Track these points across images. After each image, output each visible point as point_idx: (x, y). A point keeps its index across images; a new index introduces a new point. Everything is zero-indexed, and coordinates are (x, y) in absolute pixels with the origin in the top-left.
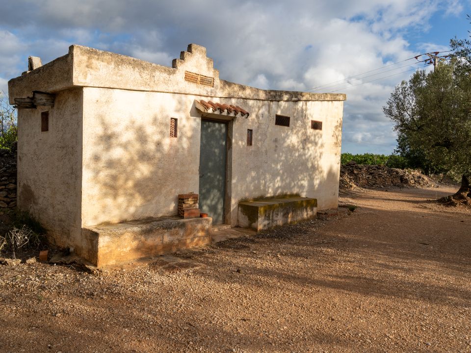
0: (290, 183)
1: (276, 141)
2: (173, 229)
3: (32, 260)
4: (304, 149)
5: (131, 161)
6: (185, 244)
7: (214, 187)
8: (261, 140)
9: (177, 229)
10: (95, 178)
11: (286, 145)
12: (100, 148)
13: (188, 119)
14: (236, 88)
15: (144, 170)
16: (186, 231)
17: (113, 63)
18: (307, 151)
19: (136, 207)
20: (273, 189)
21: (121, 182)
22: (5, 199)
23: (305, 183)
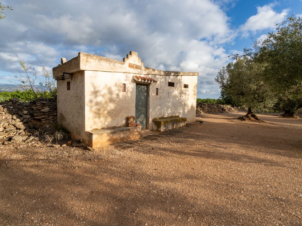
0: (175, 112)
1: (168, 93)
2: (124, 131)
3: (65, 145)
4: (180, 96)
5: (106, 103)
6: (130, 138)
7: (142, 113)
8: (162, 93)
9: (126, 131)
11: (173, 95)
12: (92, 97)
13: (130, 84)
14: (151, 70)
15: (112, 106)
16: (130, 132)
17: (97, 60)
18: (182, 97)
19: (108, 122)
20: (167, 114)
21: (101, 111)
22: (52, 119)
23: (181, 111)
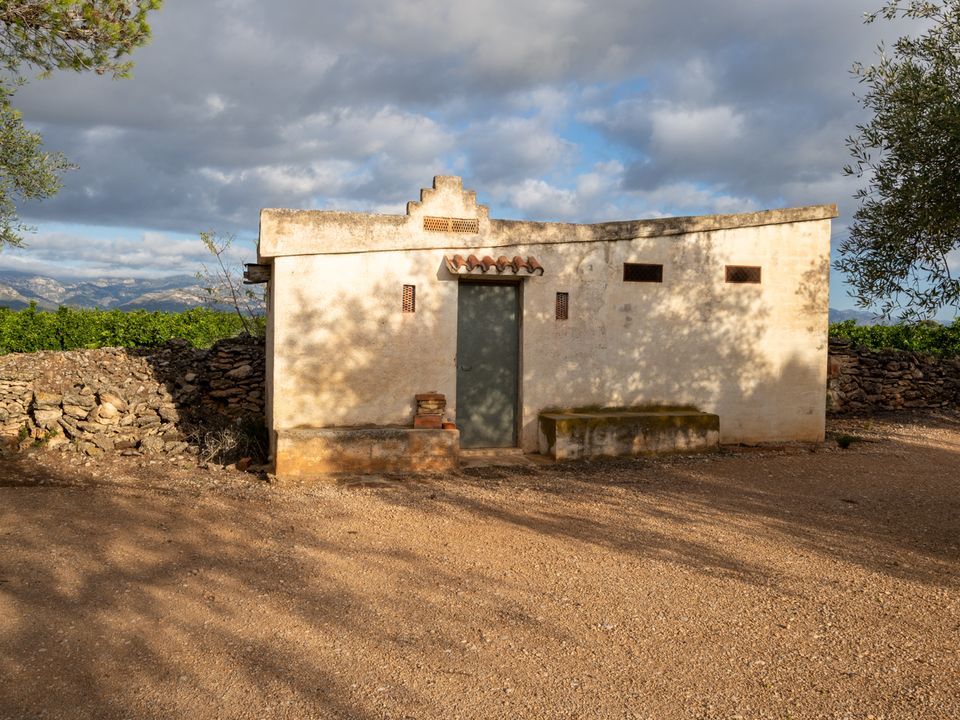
0: (668, 385)
1: (627, 308)
2: (387, 440)
3: (231, 467)
4: (705, 320)
5: (341, 346)
6: (408, 463)
7: (493, 387)
8: (588, 309)
9: (395, 441)
10: (290, 370)
11: (653, 314)
12: (296, 331)
13: (432, 284)
14: (525, 229)
15: (360, 358)
16: (410, 445)
18: (714, 325)
19: (349, 408)
20: (622, 394)
21: (325, 374)
22: (258, 402)
23: (714, 386)
